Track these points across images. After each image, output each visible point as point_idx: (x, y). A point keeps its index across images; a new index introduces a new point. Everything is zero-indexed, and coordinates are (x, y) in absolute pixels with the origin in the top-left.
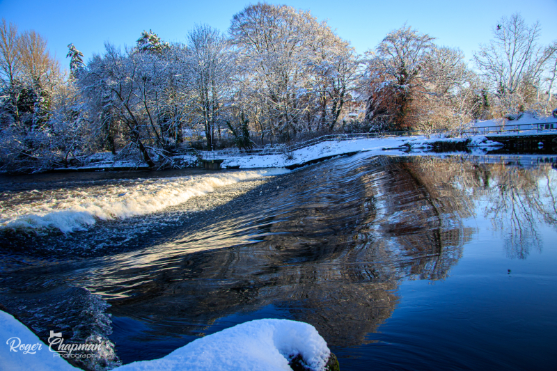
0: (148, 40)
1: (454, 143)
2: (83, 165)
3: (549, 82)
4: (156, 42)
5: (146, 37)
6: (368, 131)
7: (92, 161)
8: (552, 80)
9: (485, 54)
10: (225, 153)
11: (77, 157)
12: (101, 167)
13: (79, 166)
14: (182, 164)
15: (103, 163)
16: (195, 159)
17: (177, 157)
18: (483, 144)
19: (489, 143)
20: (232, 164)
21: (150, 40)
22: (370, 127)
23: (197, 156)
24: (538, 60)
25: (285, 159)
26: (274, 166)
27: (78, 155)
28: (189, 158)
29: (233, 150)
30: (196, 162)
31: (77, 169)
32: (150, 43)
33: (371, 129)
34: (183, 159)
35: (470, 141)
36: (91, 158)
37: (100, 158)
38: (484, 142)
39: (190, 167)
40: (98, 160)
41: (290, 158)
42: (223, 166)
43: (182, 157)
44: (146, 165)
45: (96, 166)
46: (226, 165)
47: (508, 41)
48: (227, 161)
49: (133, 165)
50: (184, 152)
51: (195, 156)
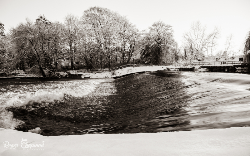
0: (42, 19)
1: (188, 68)
2: (8, 76)
3: (211, 47)
4: (46, 20)
5: (41, 18)
6: (144, 63)
7: (13, 74)
8: (212, 47)
9: (187, 35)
10: (80, 71)
11: (5, 72)
12: (18, 77)
13: (6, 76)
14: (60, 76)
15: (20, 75)
16: (66, 74)
17: (57, 73)
18: (200, 69)
19: (202, 69)
20: (86, 76)
21: (43, 19)
22: (145, 62)
23: (67, 73)
24: (206, 39)
25: (111, 74)
26: (106, 77)
27: (5, 71)
28: (63, 74)
29: (84, 70)
30: (66, 75)
31: (5, 78)
32: (43, 21)
33: (145, 63)
34: (60, 74)
35: (195, 68)
36: (12, 73)
37: (17, 73)
38: (200, 68)
39: (64, 78)
40: (16, 74)
41: (114, 74)
42: (83, 77)
43: (59, 73)
44: (42, 76)
45: (16, 77)
46: (84, 76)
47: (195, 31)
48: (84, 75)
49: (35, 76)
50: (59, 71)
51: (66, 73)
